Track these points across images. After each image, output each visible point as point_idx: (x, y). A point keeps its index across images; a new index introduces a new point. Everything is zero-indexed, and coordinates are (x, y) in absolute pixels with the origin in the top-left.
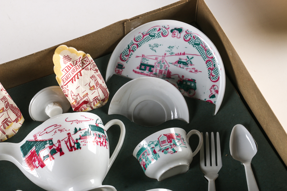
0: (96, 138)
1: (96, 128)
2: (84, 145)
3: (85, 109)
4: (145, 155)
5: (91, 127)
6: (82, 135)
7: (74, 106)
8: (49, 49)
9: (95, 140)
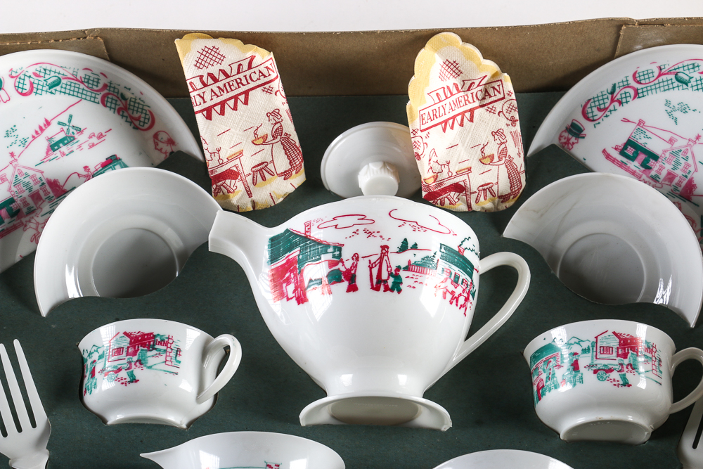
0: (446, 279)
1: (456, 257)
2: (410, 286)
3: (451, 203)
4: (551, 364)
5: (443, 250)
6: (415, 262)
7: (428, 186)
8: (416, 31)
9: (443, 285)
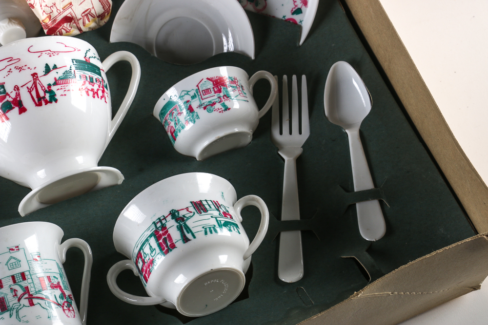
0: (85, 82)
1: (85, 65)
2: (62, 95)
3: (67, 32)
4: (174, 114)
5: (75, 63)
6: (59, 78)
7: (47, 25)
9: (84, 87)
